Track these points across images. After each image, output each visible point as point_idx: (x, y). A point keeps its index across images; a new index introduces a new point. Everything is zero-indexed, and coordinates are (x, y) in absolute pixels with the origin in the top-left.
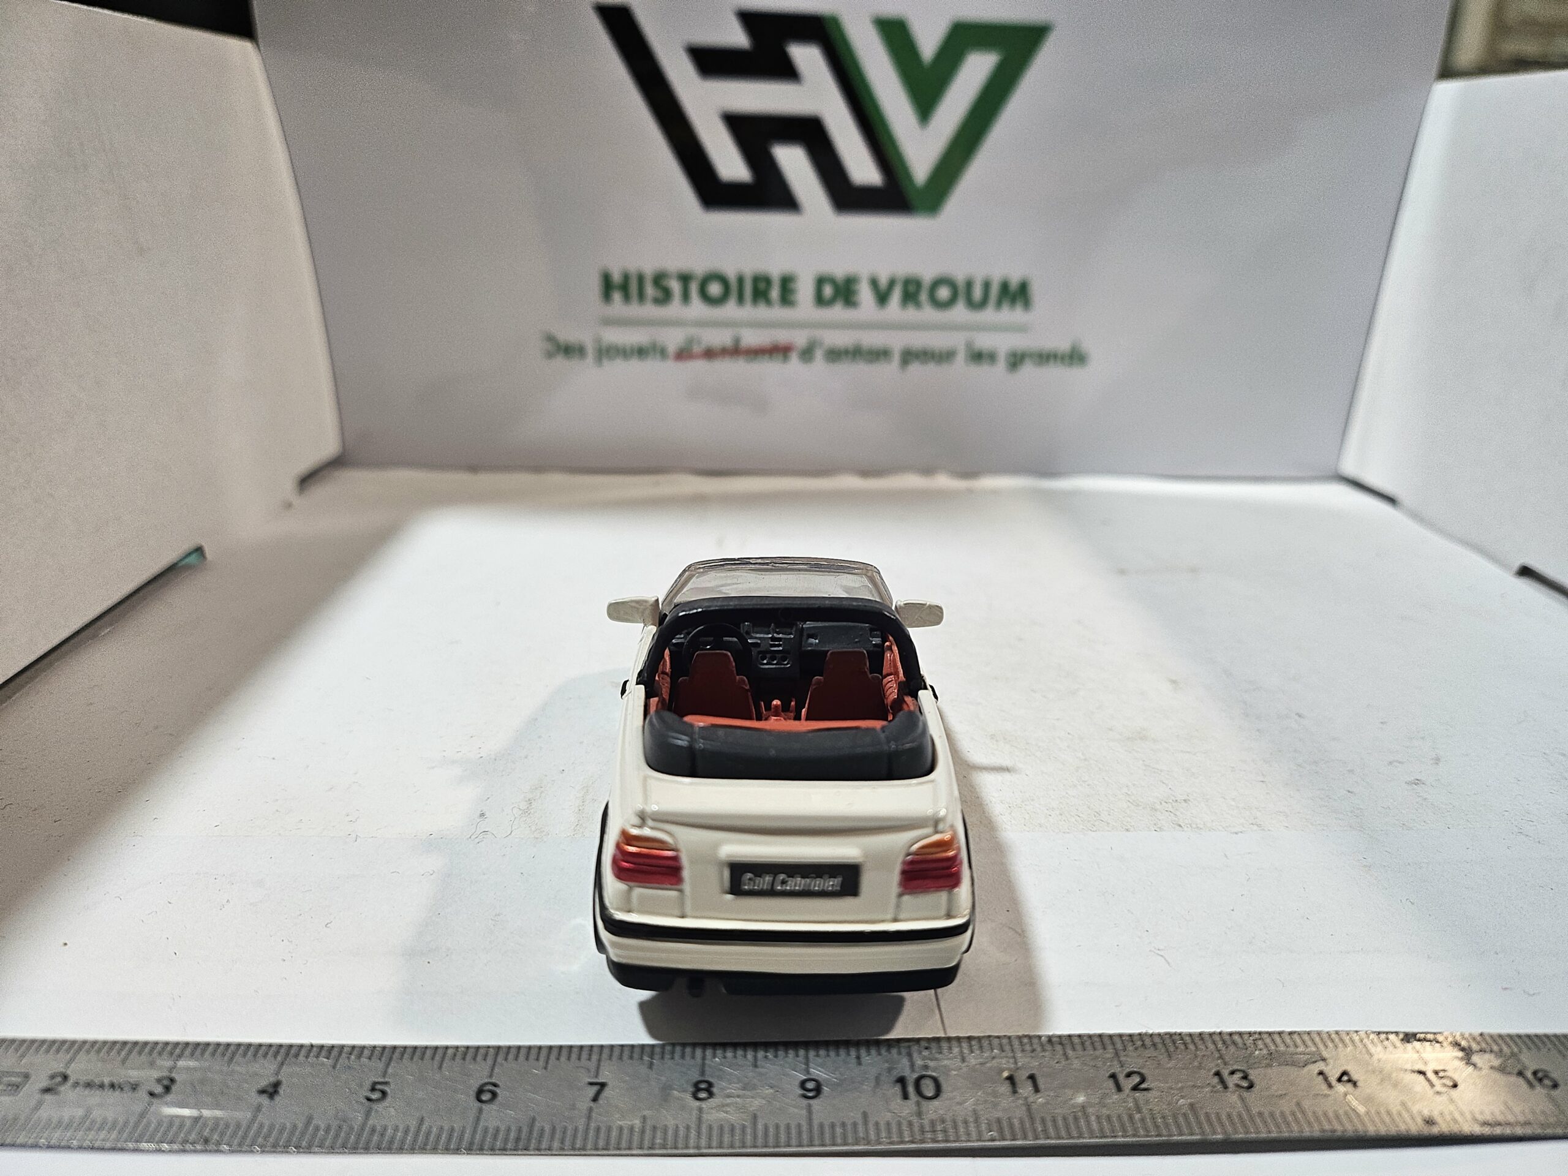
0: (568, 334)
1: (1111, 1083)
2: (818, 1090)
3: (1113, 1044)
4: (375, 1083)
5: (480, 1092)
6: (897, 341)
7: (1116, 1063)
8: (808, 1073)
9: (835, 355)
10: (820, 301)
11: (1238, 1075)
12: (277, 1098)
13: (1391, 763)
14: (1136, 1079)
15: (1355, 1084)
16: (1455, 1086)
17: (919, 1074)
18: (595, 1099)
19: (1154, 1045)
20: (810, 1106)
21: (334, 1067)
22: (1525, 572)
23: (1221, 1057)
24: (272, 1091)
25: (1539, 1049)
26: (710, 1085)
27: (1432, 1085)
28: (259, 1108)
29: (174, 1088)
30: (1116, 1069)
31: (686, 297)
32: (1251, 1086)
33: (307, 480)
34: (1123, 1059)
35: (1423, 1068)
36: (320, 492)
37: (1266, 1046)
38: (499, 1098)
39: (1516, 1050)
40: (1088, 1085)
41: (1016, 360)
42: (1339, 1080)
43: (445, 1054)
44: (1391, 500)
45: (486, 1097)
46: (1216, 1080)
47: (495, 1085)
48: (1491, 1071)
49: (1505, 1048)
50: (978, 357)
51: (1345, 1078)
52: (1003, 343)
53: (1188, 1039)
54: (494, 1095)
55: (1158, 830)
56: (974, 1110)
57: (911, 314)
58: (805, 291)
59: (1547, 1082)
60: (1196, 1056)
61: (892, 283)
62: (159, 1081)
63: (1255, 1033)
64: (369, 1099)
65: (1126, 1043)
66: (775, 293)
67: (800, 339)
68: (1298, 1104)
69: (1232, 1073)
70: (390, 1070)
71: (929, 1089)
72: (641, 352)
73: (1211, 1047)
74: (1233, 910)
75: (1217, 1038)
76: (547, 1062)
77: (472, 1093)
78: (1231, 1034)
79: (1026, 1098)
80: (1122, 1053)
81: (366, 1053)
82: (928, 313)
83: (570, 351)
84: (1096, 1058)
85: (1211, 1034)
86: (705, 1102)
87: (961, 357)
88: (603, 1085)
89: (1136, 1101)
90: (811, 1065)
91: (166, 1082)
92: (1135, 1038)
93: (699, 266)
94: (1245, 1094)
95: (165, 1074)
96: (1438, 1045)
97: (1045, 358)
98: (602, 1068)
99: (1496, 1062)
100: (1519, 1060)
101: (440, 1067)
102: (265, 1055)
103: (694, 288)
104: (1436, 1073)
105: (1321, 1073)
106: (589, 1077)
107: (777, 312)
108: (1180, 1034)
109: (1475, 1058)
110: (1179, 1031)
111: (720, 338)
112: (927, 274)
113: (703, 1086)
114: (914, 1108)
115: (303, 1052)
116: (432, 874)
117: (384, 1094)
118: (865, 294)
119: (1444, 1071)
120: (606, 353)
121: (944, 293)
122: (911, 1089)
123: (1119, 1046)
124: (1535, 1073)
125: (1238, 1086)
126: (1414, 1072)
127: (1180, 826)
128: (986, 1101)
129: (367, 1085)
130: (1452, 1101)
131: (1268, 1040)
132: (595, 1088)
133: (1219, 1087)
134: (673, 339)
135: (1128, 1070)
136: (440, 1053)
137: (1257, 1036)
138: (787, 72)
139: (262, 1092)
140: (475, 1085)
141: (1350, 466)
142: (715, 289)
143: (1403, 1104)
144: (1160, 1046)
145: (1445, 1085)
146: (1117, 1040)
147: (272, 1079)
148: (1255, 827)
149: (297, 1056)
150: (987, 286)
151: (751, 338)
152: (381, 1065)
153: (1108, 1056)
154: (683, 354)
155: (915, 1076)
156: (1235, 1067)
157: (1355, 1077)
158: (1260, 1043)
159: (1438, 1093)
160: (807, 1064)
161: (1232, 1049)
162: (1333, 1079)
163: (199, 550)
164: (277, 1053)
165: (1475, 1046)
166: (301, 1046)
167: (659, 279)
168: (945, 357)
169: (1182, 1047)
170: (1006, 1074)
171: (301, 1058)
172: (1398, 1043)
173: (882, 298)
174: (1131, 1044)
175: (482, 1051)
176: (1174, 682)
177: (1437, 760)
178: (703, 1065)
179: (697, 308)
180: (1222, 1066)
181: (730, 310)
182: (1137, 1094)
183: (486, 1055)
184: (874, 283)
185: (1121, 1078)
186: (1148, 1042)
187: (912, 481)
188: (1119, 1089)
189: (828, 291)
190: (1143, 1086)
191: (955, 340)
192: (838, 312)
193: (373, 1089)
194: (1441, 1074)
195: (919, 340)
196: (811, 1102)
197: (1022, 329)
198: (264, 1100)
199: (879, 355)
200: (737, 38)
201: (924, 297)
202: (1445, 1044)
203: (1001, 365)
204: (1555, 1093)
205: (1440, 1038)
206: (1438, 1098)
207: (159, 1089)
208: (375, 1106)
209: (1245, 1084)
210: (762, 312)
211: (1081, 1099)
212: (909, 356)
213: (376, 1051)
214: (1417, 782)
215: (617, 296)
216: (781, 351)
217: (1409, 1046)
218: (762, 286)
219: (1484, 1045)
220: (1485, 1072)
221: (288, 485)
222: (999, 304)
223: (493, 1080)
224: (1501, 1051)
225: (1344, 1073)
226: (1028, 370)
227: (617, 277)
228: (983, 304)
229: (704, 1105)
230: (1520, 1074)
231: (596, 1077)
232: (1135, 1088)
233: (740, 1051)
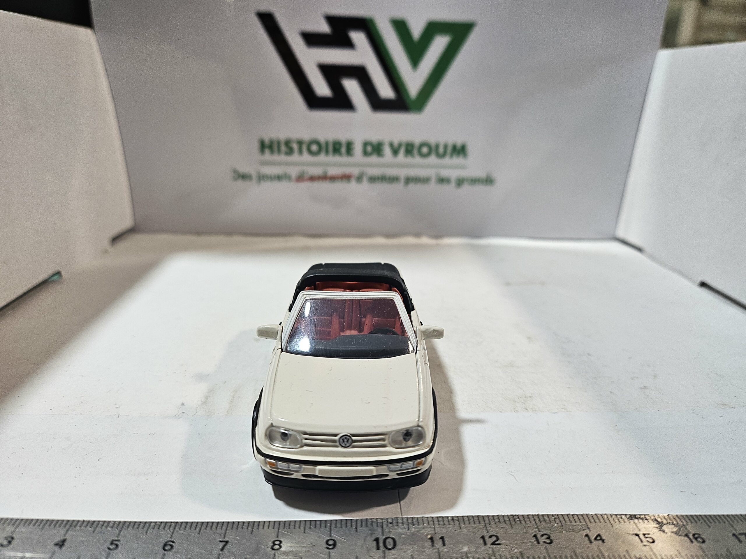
0: (244, 169)
1: (481, 541)
2: (335, 545)
3: (484, 520)
4: (113, 540)
5: (165, 545)
6: (402, 173)
7: (484, 530)
8: (330, 536)
9: (373, 179)
10: (365, 153)
11: (546, 537)
12: (64, 548)
13: (632, 378)
14: (494, 539)
15: (603, 541)
16: (654, 542)
17: (386, 537)
18: (222, 549)
19: (505, 521)
20: (329, 553)
21: (94, 532)
22: (703, 284)
23: (537, 528)
24: (61, 544)
25: (696, 522)
26: (281, 542)
27: (642, 541)
28: (54, 553)
29: (13, 542)
30: (485, 534)
31: (300, 152)
32: (551, 542)
33: (116, 239)
34: (488, 529)
35: (638, 533)
36: (122, 245)
37: (560, 521)
38: (175, 549)
39: (685, 523)
40: (470, 541)
41: (460, 182)
42: (596, 539)
43: (150, 526)
44: (639, 249)
45: (168, 548)
46: (534, 539)
47: (173, 542)
48: (673, 534)
49: (680, 522)
50: (442, 180)
51: (598, 538)
52: (453, 174)
53: (521, 518)
54: (172, 546)
55: (516, 411)
56: (412, 555)
57: (409, 160)
58: (358, 149)
59: (699, 540)
60: (525, 527)
61: (400, 145)
62: (6, 538)
63: (555, 515)
64: (109, 549)
65: (490, 520)
66: (343, 150)
67: (355, 171)
68: (574, 551)
69: (542, 535)
70: (122, 533)
71: (390, 545)
72: (279, 178)
73: (533, 522)
74: (550, 452)
75: (536, 518)
76: (200, 530)
77: (161, 546)
78: (543, 515)
79: (438, 549)
80: (488, 526)
81: (111, 524)
82: (417, 160)
83: (244, 177)
84: (475, 528)
85: (533, 516)
86: (277, 551)
87: (433, 181)
88: (227, 542)
89: (493, 551)
90: (332, 532)
91: (9, 539)
92: (495, 518)
93: (306, 136)
94: (548, 546)
95: (10, 535)
96: (646, 521)
97: (474, 181)
98: (227, 533)
99: (675, 529)
100: (686, 528)
101: (146, 532)
102: (60, 526)
103: (304, 148)
104: (644, 535)
105: (587, 535)
106: (220, 538)
107: (344, 159)
108: (518, 515)
109: (664, 527)
110: (517, 514)
111: (317, 171)
112: (417, 141)
113: (277, 543)
114: (382, 554)
115: (79, 524)
116: (154, 434)
117: (117, 545)
118: (387, 151)
119: (649, 534)
120: (262, 178)
121: (425, 150)
122: (381, 544)
123: (487, 522)
124: (694, 535)
125: (545, 542)
126: (633, 534)
127: (527, 410)
128: (418, 551)
129: (109, 541)
130: (652, 550)
131: (561, 518)
132: (224, 543)
133: (535, 543)
134: (294, 172)
135: (491, 534)
136: (147, 525)
137: (556, 516)
138: (348, 44)
139: (56, 544)
140: (163, 541)
141: (621, 233)
142: (314, 148)
143: (627, 551)
144: (507, 522)
145: (648, 541)
146: (486, 519)
147: (62, 538)
148: (564, 410)
149: (75, 526)
150: (446, 147)
151: (333, 171)
152: (117, 531)
153: (481, 527)
154: (300, 178)
155: (384, 537)
156: (545, 533)
157: (604, 538)
158: (558, 521)
159: (645, 546)
160: (330, 532)
161: (543, 523)
162: (592, 539)
163: (58, 273)
164: (66, 524)
165: (665, 522)
166: (79, 521)
167: (288, 143)
168: (425, 180)
169: (518, 522)
170: (429, 536)
171: (78, 527)
172: (626, 520)
173: (395, 152)
174: (493, 521)
175: (168, 524)
176: (529, 338)
177: (655, 377)
178: (278, 532)
179: (306, 157)
180: (538, 532)
181: (322, 158)
182: (494, 546)
183: (170, 526)
184: (391, 145)
185: (487, 538)
186: (501, 519)
187: (410, 240)
188: (485, 544)
189: (369, 149)
190: (497, 542)
191: (431, 173)
192: (374, 159)
193: (112, 544)
194: (647, 536)
195: (413, 172)
196: (330, 551)
197: (463, 167)
198: (57, 548)
199: (394, 180)
200: (324, 28)
201: (415, 152)
202: (650, 521)
203: (453, 185)
204: (703, 545)
205: (647, 517)
206: (644, 548)
207: (5, 543)
208: (112, 552)
209: (548, 541)
210: (337, 159)
211: (466, 549)
212: (408, 180)
213: (115, 524)
214: (645, 387)
215: (267, 151)
216: (347, 178)
217: (632, 521)
218: (337, 147)
219: (669, 521)
220: (669, 534)
221: (105, 242)
222: (452, 155)
223: (172, 540)
224: (677, 523)
225: (599, 535)
226: (466, 188)
227: (267, 142)
228: (443, 155)
229: (277, 553)
230: (686, 535)
231: (224, 538)
232: (493, 544)
233: (297, 525)
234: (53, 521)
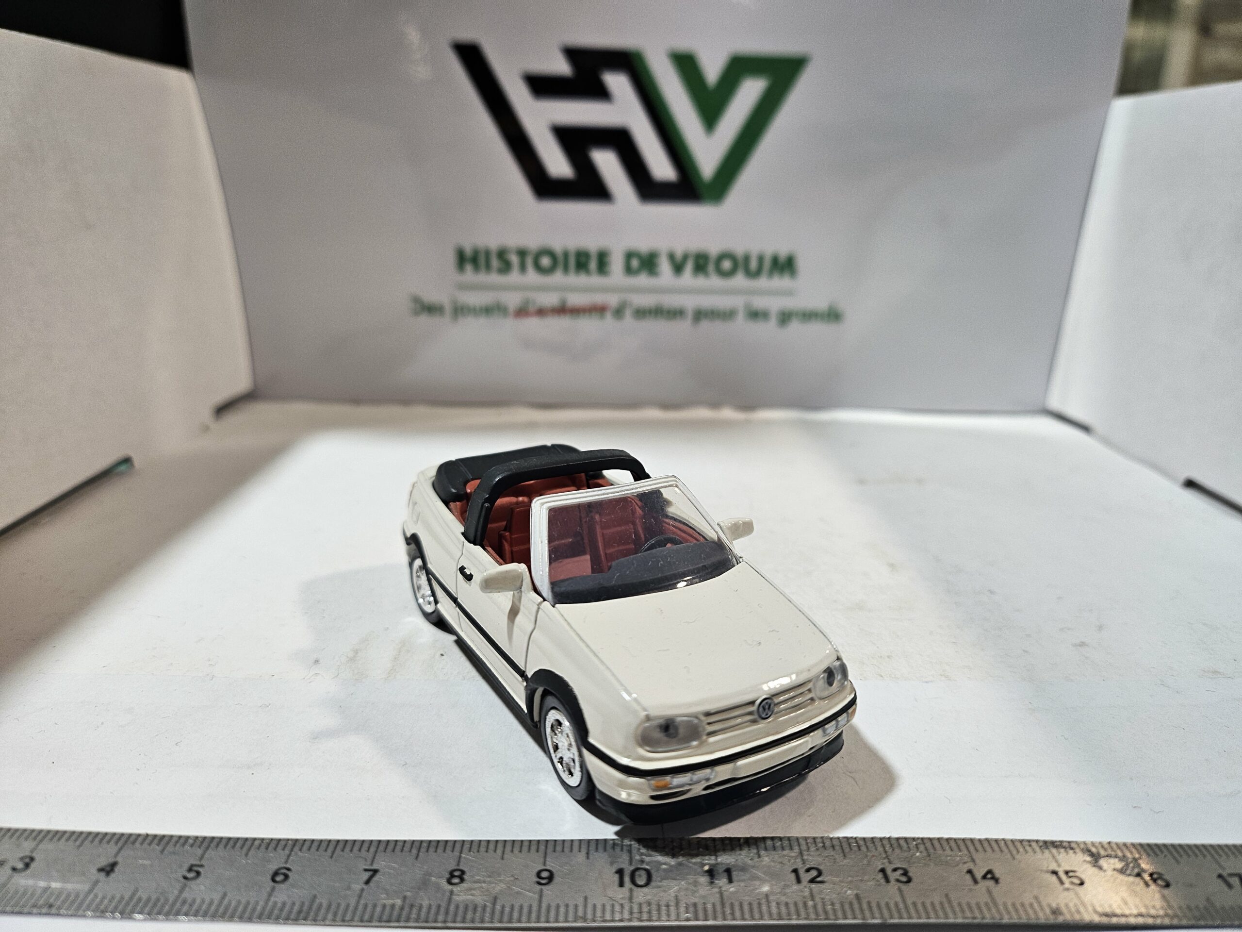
0: (431, 296)
1: (793, 876)
2: (551, 878)
3: (799, 845)
4: (192, 866)
5: (276, 874)
6: (690, 303)
7: (799, 860)
8: (544, 864)
9: (641, 313)
10: (629, 270)
11: (900, 872)
12: (113, 875)
13: (1062, 630)
14: (814, 873)
15: (997, 881)
16: (1082, 884)
17: (636, 867)
18: (367, 882)
19: (833, 847)
20: (541, 891)
21: (162, 851)
22: (1190, 484)
23: (887, 857)
24: (109, 870)
25: (1157, 855)
26: (463, 872)
27: (1062, 883)
28: (96, 882)
29: (33, 865)
30: (799, 865)
31: (523, 268)
32: (909, 880)
33: (222, 410)
34: (805, 857)
35: (1056, 868)
36: (233, 419)
37: (926, 849)
38: (291, 880)
39: (1137, 856)
40: (773, 876)
41: (785, 318)
42: (984, 877)
43: (252, 844)
44: (1085, 428)
45: (279, 878)
46: (880, 875)
47: (289, 869)
48: (1115, 872)
49: (1129, 855)
50: (755, 315)
51: (989, 876)
52: (774, 304)
53: (861, 843)
54: (286, 877)
55: (863, 679)
56: (676, 896)
57: (701, 281)
58: (617, 264)
59: (1160, 882)
60: (867, 856)
61: (685, 257)
62: (22, 859)
63: (918, 838)
64: (185, 878)
65: (810, 845)
66: (593, 265)
67: (613, 300)
68: (947, 896)
69: (895, 870)
70: (207, 856)
71: (641, 881)
72: (488, 311)
73: (880, 849)
74: (916, 742)
75: (885, 842)
76: (333, 852)
77: (269, 877)
78: (898, 839)
79: (720, 887)
80: (805, 853)
81: (191, 841)
82: (714, 281)
83: (430, 309)
84: (784, 856)
85: (881, 839)
86: (455, 886)
87: (741, 317)
88: (375, 871)
89: (811, 890)
90: (548, 859)
91: (27, 860)
92: (818, 840)
93: (533, 243)
94: (904, 887)
95: (28, 853)
96: (1071, 852)
97: (808, 316)
98: (377, 858)
99: (1119, 865)
100: (1139, 865)
101: (247, 855)
102: (108, 842)
103: (529, 261)
104: (1067, 873)
105: (970, 872)
106: (365, 865)
107: (595, 280)
108: (856, 838)
109: (1103, 862)
110: (855, 836)
111: (550, 299)
112: (714, 249)
113: (457, 873)
114: (627, 894)
115: (140, 839)
116: (268, 706)
117: (198, 873)
118: (665, 266)
119: (1074, 871)
120: (459, 311)
121: (727, 265)
122: (627, 879)
123: (804, 847)
124: (1151, 875)
125: (898, 881)
126: (1047, 872)
127: (881, 676)
128: (687, 889)
129: (186, 866)
130: (1077, 894)
131: (928, 844)
132: (370, 873)
133: (883, 881)
134: (512, 300)
135: (808, 866)
136: (248, 843)
137: (919, 841)
138: (601, 93)
139: (101, 870)
140: (273, 867)
141: (1055, 403)
142: (545, 261)
143: (1036, 898)
144: (837, 848)
145: (1072, 883)
146: (803, 842)
147: (111, 860)
148: (943, 678)
149: (134, 843)
150: (761, 259)
151: (575, 300)
152: (199, 852)
153: (793, 854)
154: (522, 312)
155: (632, 868)
156: (899, 866)
157: (997, 875)
158: (922, 847)
159: (1068, 889)
160: (545, 857)
161: (897, 851)
162: (979, 875)
163: (127, 461)
164: (119, 840)
165: (1102, 852)
166: (139, 835)
167: (502, 254)
168: (728, 315)
169: (856, 849)
170: (706, 868)
171: (137, 844)
172: (1037, 849)
173: (678, 268)
174: (814, 845)
175: (283, 843)
176: (892, 565)
177: (1100, 628)
178: (460, 857)
179: (532, 277)
180: (887, 864)
181: (558, 278)
182: (813, 886)
183: (286, 845)
184: (671, 257)
185: (802, 872)
186: (828, 844)
187: (703, 413)
188: (799, 881)
189: (635, 263)
190: (819, 879)
191: (737, 302)
192: (643, 280)
193: (190, 870)
194: (1071, 874)
195: (708, 302)
196: (543, 887)
197: (789, 293)
198: (102, 875)
199: (676, 314)
200: (561, 67)
201: (711, 268)
202: (1077, 850)
203: (773, 321)
204: (1166, 892)
205: (1073, 845)
206: (1066, 893)
207: (20, 865)
208: (189, 883)
209: (904, 879)
210: (582, 280)
211: (766, 888)
212: (700, 315)
213: (198, 841)
214: (1083, 644)
215: (469, 268)
216: (599, 310)
217: (1047, 851)
218: (583, 259)
219: (1110, 852)
220: (1110, 872)
221: (206, 413)
222: (771, 273)
223: (288, 866)
224: (1124, 856)
225: (989, 872)
226: (795, 326)
227: (468, 251)
228: (758, 273)
229: (456, 889)
230: (1138, 875)
231: (372, 864)
232: (812, 881)
233: (492, 846)
234: (98, 834)
